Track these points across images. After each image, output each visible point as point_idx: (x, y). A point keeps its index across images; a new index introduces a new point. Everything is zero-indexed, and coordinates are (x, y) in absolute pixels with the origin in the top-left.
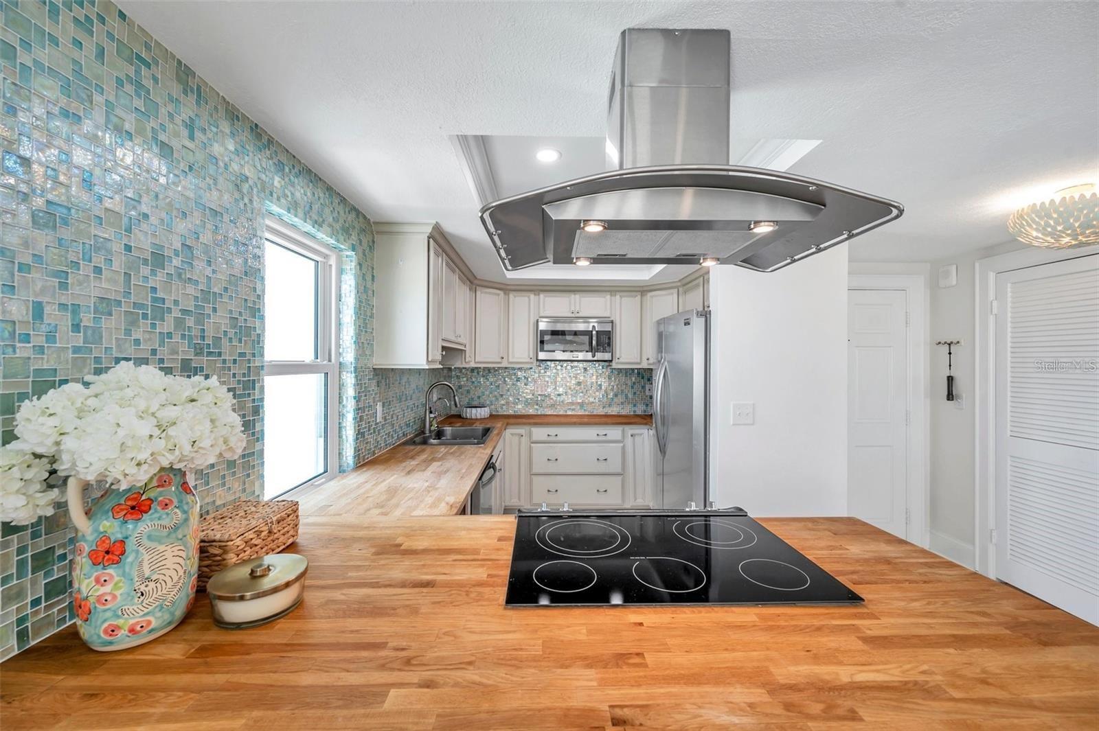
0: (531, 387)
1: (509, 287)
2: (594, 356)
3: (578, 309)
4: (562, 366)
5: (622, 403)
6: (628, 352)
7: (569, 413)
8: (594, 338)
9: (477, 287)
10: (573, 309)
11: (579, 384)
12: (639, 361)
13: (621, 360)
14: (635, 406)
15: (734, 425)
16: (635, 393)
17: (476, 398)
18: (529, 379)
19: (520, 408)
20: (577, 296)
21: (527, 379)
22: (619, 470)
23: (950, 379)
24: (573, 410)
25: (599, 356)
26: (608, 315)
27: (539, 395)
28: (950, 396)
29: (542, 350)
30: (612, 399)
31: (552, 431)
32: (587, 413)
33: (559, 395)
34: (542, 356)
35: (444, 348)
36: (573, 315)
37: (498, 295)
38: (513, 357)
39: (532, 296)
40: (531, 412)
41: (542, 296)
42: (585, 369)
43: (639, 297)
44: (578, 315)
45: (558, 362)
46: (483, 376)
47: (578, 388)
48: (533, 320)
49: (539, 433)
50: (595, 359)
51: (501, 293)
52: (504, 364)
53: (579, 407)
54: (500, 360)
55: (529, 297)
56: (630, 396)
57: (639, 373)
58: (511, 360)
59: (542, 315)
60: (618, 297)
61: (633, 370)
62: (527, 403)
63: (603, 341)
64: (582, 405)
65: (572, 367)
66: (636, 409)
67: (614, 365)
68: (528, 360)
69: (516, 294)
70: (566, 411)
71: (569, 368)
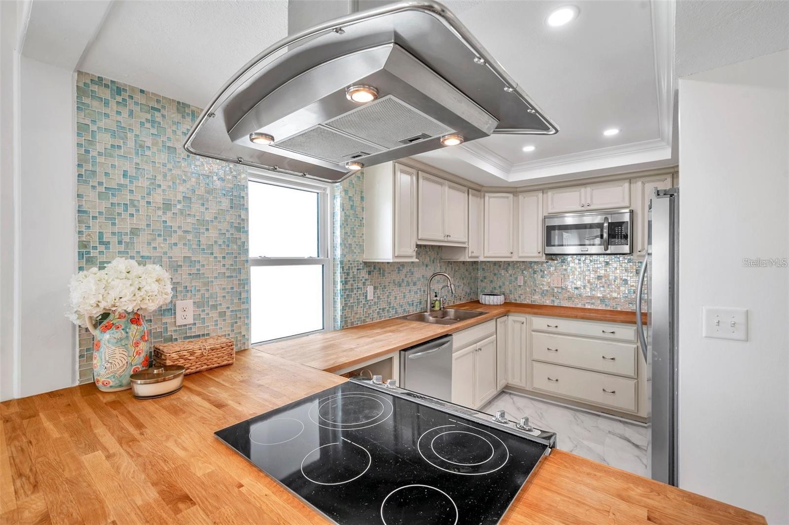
0: (547, 279)
1: (518, 190)
2: (606, 249)
3: (589, 201)
4: (579, 260)
7: (588, 306)
8: (605, 230)
9: (485, 194)
10: (582, 202)
11: (599, 278)
15: (706, 337)
17: (497, 288)
18: (545, 272)
19: (537, 299)
20: (589, 189)
21: (544, 272)
22: (631, 373)
24: (592, 304)
25: (615, 249)
26: (625, 203)
27: (555, 287)
29: (550, 245)
31: (553, 322)
32: (609, 308)
33: (576, 288)
34: (550, 250)
35: (418, 246)
36: (583, 209)
37: (508, 197)
38: (523, 252)
40: (548, 303)
41: (550, 193)
42: (607, 263)
44: (589, 208)
45: (575, 256)
47: (598, 282)
48: (540, 216)
49: (540, 322)
50: (608, 252)
51: (511, 196)
52: (515, 258)
53: (599, 302)
54: (510, 255)
55: (537, 196)
58: (521, 255)
59: (550, 211)
62: (544, 293)
63: (618, 232)
64: (603, 300)
65: (591, 261)
68: (537, 255)
69: (525, 194)
70: (585, 305)
71: (588, 261)
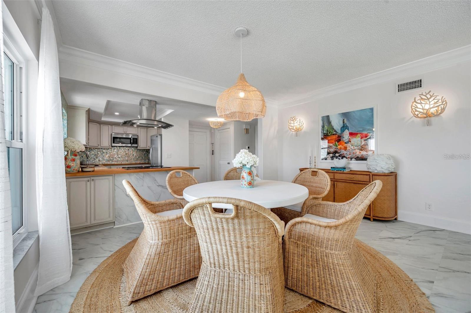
0: (108, 155)
1: (101, 123)
2: (132, 145)
3: (126, 131)
5: (141, 160)
6: (142, 144)
8: (132, 140)
9: (89, 122)
10: (124, 131)
11: (126, 154)
12: (146, 147)
13: (141, 147)
14: (145, 160)
15: (167, 158)
16: (145, 157)
18: (108, 153)
19: (104, 162)
20: (126, 127)
23: (213, 150)
25: (133, 145)
26: (136, 133)
27: (112, 158)
28: (213, 154)
29: (114, 143)
30: (138, 159)
33: (119, 158)
34: (113, 145)
36: (124, 133)
37: (97, 125)
38: (103, 145)
39: (110, 126)
40: (109, 163)
41: (113, 126)
42: (128, 150)
43: (146, 129)
44: (126, 133)
45: (119, 147)
46: (89, 152)
47: (126, 155)
48: (110, 133)
50: (132, 146)
51: (98, 124)
52: (99, 147)
53: (126, 161)
54: (97, 146)
55: (109, 126)
56: (144, 157)
57: (146, 151)
58: (102, 146)
59: (113, 132)
60: (139, 129)
61: (144, 150)
62: (107, 161)
63: (135, 141)
66: (145, 161)
67: (138, 148)
68: (108, 146)
69: (103, 125)
70: (122, 163)
71: (123, 149)
